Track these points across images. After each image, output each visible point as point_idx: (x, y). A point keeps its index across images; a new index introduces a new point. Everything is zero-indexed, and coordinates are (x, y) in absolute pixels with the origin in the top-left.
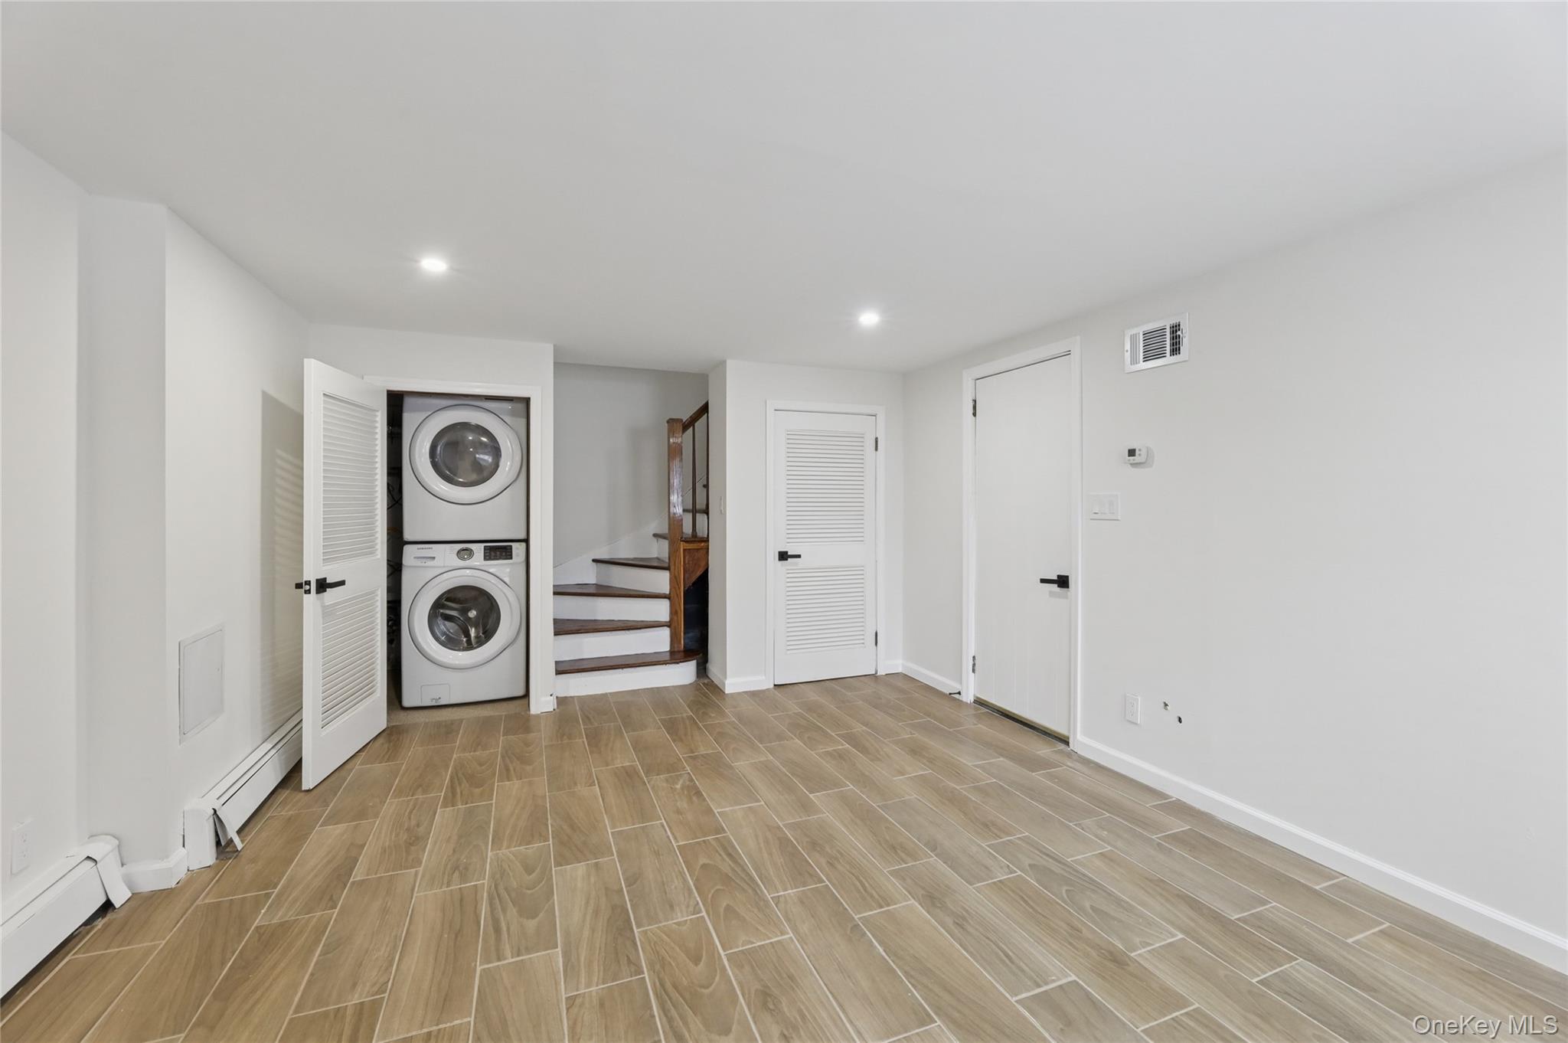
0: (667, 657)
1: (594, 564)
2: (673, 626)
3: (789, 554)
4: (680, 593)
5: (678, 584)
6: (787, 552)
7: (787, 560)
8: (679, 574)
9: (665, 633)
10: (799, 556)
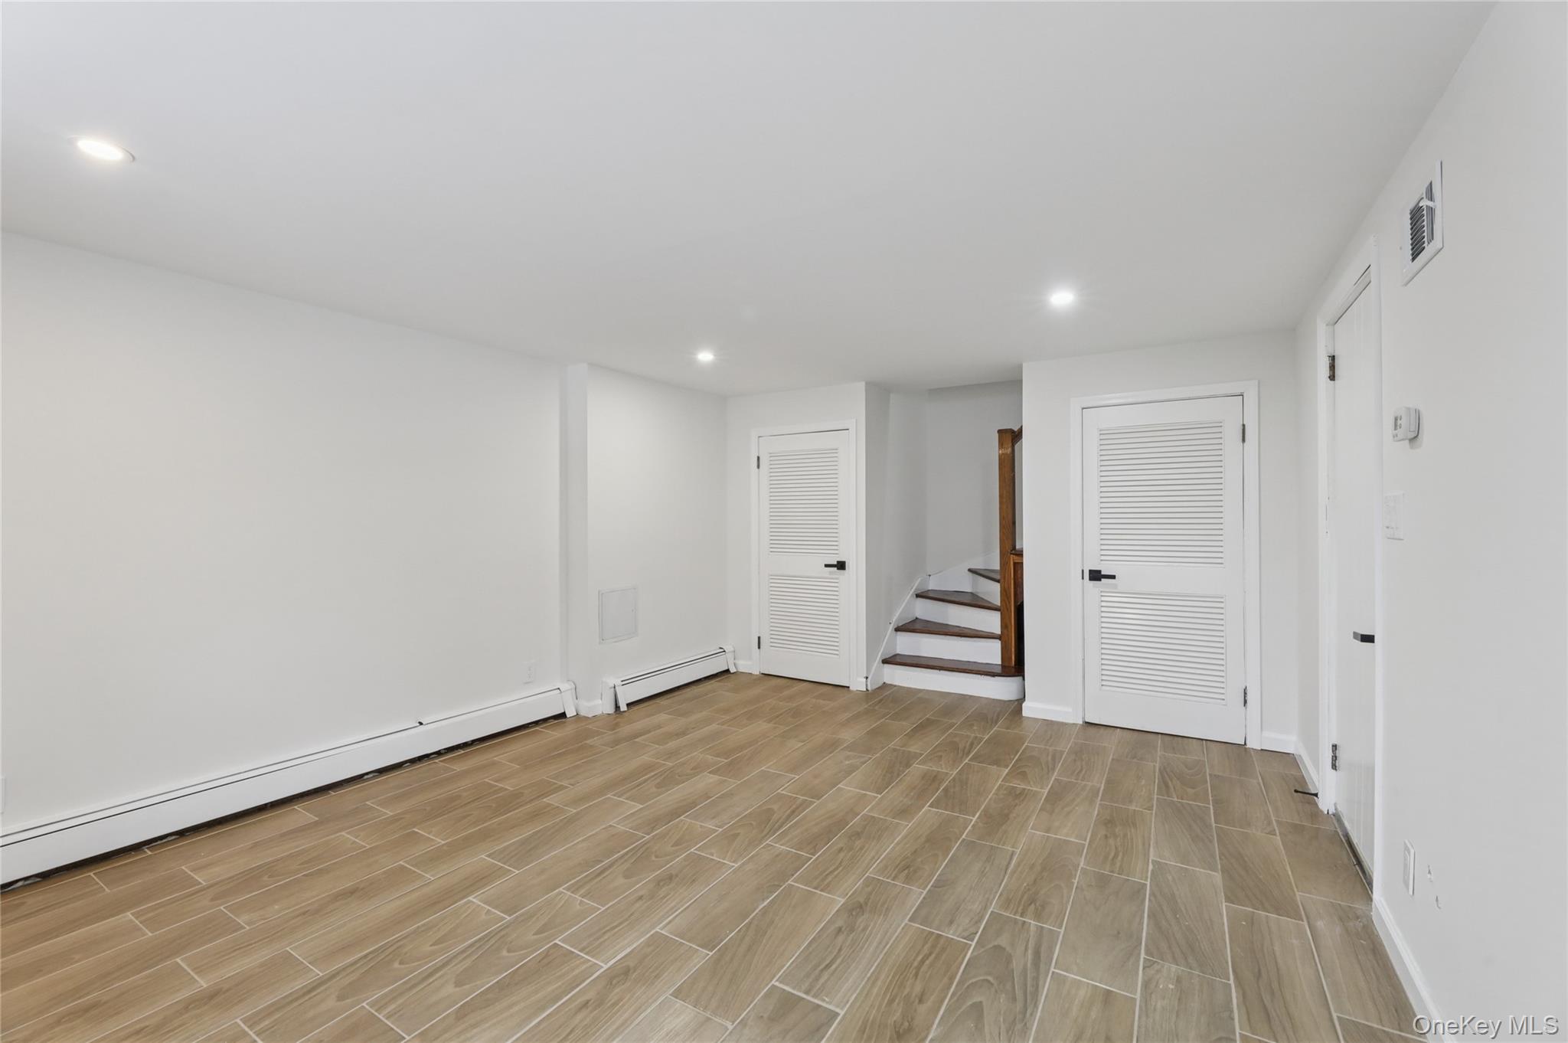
0: (999, 670)
1: (970, 574)
2: (1003, 639)
3: (1103, 573)
4: (1010, 606)
5: (1009, 598)
6: (1100, 571)
7: (1100, 580)
8: (1009, 587)
9: (997, 645)
10: (1113, 577)
